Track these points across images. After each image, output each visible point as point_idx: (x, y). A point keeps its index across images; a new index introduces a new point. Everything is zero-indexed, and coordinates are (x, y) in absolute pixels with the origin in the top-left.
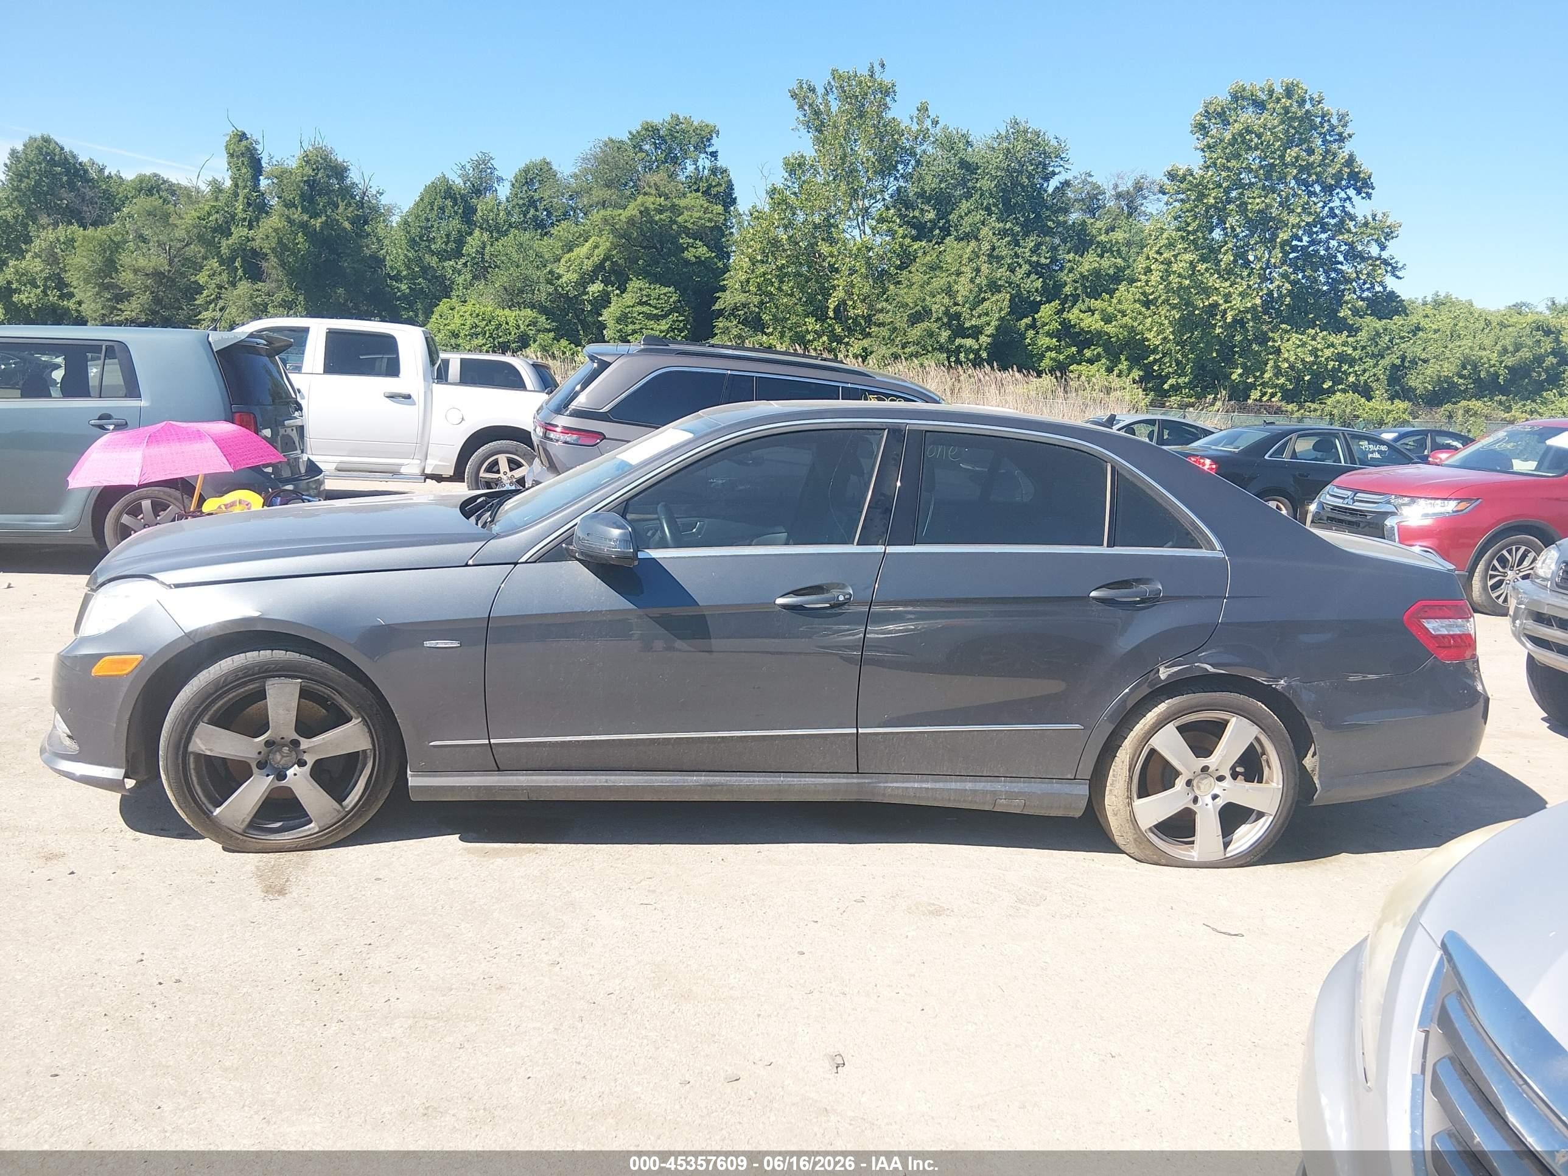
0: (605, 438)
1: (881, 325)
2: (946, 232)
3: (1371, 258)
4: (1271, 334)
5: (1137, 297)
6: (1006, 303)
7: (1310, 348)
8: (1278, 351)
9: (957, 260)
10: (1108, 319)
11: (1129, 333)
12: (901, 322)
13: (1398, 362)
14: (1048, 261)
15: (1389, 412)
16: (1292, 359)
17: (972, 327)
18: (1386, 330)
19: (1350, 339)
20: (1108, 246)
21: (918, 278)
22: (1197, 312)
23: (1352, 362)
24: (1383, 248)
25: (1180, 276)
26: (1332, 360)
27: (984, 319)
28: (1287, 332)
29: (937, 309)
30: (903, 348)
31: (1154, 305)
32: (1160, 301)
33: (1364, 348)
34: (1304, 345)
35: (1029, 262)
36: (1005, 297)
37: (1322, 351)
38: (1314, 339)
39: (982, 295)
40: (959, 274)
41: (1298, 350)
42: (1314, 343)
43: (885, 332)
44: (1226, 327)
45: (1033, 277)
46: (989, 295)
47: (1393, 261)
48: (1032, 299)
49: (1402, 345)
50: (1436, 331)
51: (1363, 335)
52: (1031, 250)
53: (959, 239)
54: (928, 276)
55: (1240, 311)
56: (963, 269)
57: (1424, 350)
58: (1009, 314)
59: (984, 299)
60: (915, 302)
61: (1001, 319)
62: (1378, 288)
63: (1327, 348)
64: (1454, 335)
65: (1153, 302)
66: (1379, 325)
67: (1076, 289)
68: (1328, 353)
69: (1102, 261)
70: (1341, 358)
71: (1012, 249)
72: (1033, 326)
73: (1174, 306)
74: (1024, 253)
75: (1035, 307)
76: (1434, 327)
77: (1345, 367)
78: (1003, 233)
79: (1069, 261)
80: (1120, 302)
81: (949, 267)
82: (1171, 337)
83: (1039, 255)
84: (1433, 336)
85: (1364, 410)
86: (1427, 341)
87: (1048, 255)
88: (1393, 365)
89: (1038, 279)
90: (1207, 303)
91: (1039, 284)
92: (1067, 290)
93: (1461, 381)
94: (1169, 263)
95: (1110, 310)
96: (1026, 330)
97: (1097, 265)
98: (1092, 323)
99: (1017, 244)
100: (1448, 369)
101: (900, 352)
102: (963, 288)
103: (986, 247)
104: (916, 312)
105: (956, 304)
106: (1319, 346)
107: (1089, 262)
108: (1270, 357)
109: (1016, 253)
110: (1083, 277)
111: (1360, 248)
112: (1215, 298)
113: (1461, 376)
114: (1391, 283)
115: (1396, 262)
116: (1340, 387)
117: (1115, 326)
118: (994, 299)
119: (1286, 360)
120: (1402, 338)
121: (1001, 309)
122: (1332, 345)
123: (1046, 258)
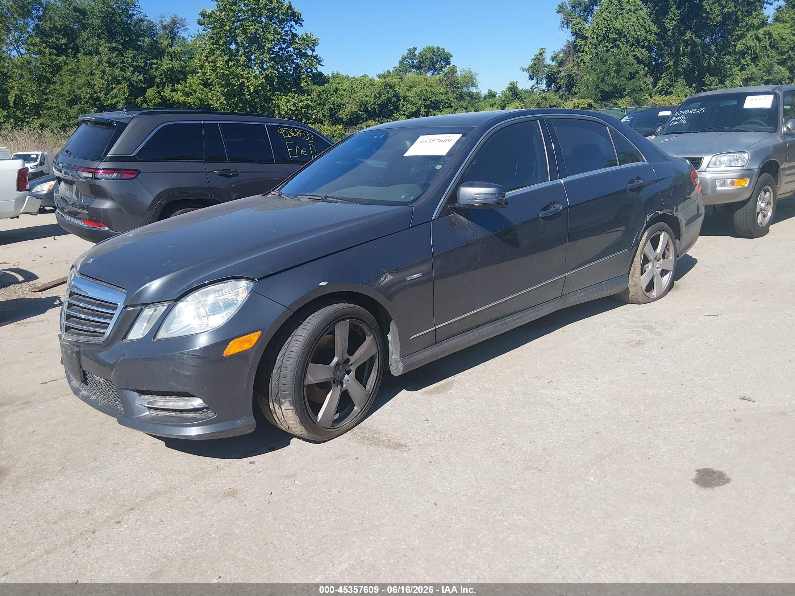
0: (141, 173)
1: (50, 108)
2: (76, 50)
3: (309, 56)
4: (272, 97)
5: (199, 81)
6: (126, 89)
7: (293, 103)
8: (279, 107)
9: (88, 67)
10: (187, 95)
11: (201, 101)
12: (63, 106)
13: (332, 106)
14: (143, 64)
15: (335, 131)
16: (286, 109)
17: (109, 105)
18: (323, 91)
19: (309, 97)
20: (174, 54)
21: (67, 79)
22: (235, 88)
23: (312, 108)
24: (313, 51)
25: (222, 69)
26: (303, 108)
27: (115, 100)
28: (279, 95)
29: (85, 96)
30: (68, 121)
31: (212, 85)
32: (214, 83)
33: (315, 101)
34: (289, 101)
35: (132, 65)
36: (124, 86)
37: (298, 104)
38: (293, 98)
39: (111, 86)
40: (92, 74)
41: (287, 104)
42: (294, 100)
43: (54, 112)
44: (250, 94)
45: (137, 74)
46: (114, 86)
47: (318, 57)
48: (139, 86)
49: (332, 98)
50: (345, 90)
51: (314, 94)
52: (131, 58)
53: (86, 54)
54: (73, 77)
55: (256, 86)
56: (94, 71)
57: (342, 99)
58: (129, 95)
59: (112, 88)
60: (69, 93)
61: (126, 99)
62: (314, 71)
63: (300, 102)
64: (353, 92)
65: (211, 84)
66: (320, 89)
67: (162, 79)
68: (301, 104)
69: (173, 63)
70: (307, 107)
71: (120, 59)
72: (145, 102)
73: (222, 86)
74: (128, 60)
75: (143, 91)
76: (344, 88)
77: (310, 111)
78: (112, 50)
79: (155, 64)
80: (191, 85)
81: (84, 70)
82: (225, 102)
83: (137, 61)
84: (345, 93)
85: (324, 131)
86: (342, 95)
87: (142, 61)
88: (331, 109)
89: (140, 74)
90: (239, 83)
91: (141, 77)
92: (158, 80)
93: (361, 113)
94: (214, 62)
95: (187, 90)
96: (142, 104)
97: (171, 65)
98: (178, 97)
99: (122, 56)
100: (355, 108)
101: (67, 123)
102: (98, 82)
103: (105, 58)
104: (71, 99)
105: (95, 93)
106: (296, 102)
107: (166, 64)
108: (275, 109)
109: (122, 60)
110: (165, 72)
111: (303, 51)
112: (242, 80)
113: (361, 111)
114: (320, 69)
115: (320, 58)
116: (310, 121)
117: (192, 99)
118: (118, 87)
119: (283, 110)
120: (332, 94)
121: (124, 93)
122: (301, 101)
123: (141, 63)
